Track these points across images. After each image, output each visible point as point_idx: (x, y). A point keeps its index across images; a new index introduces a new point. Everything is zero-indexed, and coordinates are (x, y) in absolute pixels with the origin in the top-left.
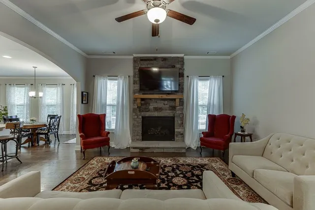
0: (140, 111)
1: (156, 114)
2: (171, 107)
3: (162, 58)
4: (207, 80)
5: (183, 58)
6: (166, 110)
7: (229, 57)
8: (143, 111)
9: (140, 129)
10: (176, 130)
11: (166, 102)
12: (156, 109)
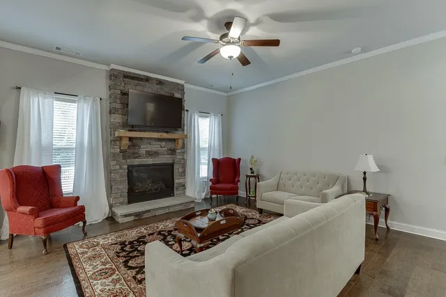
0: (124, 158)
1: (150, 161)
2: (170, 150)
3: (157, 79)
4: (207, 117)
5: (183, 86)
6: (164, 154)
7: (226, 94)
8: (129, 158)
9: (124, 187)
10: (176, 181)
11: (164, 143)
12: (149, 154)
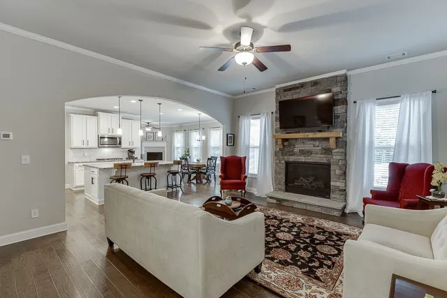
0: (283, 154)
1: (302, 159)
2: (324, 149)
3: (311, 82)
4: (396, 103)
5: (345, 76)
6: (316, 154)
8: (286, 155)
9: (282, 177)
10: (332, 183)
11: (317, 143)
12: (302, 152)
